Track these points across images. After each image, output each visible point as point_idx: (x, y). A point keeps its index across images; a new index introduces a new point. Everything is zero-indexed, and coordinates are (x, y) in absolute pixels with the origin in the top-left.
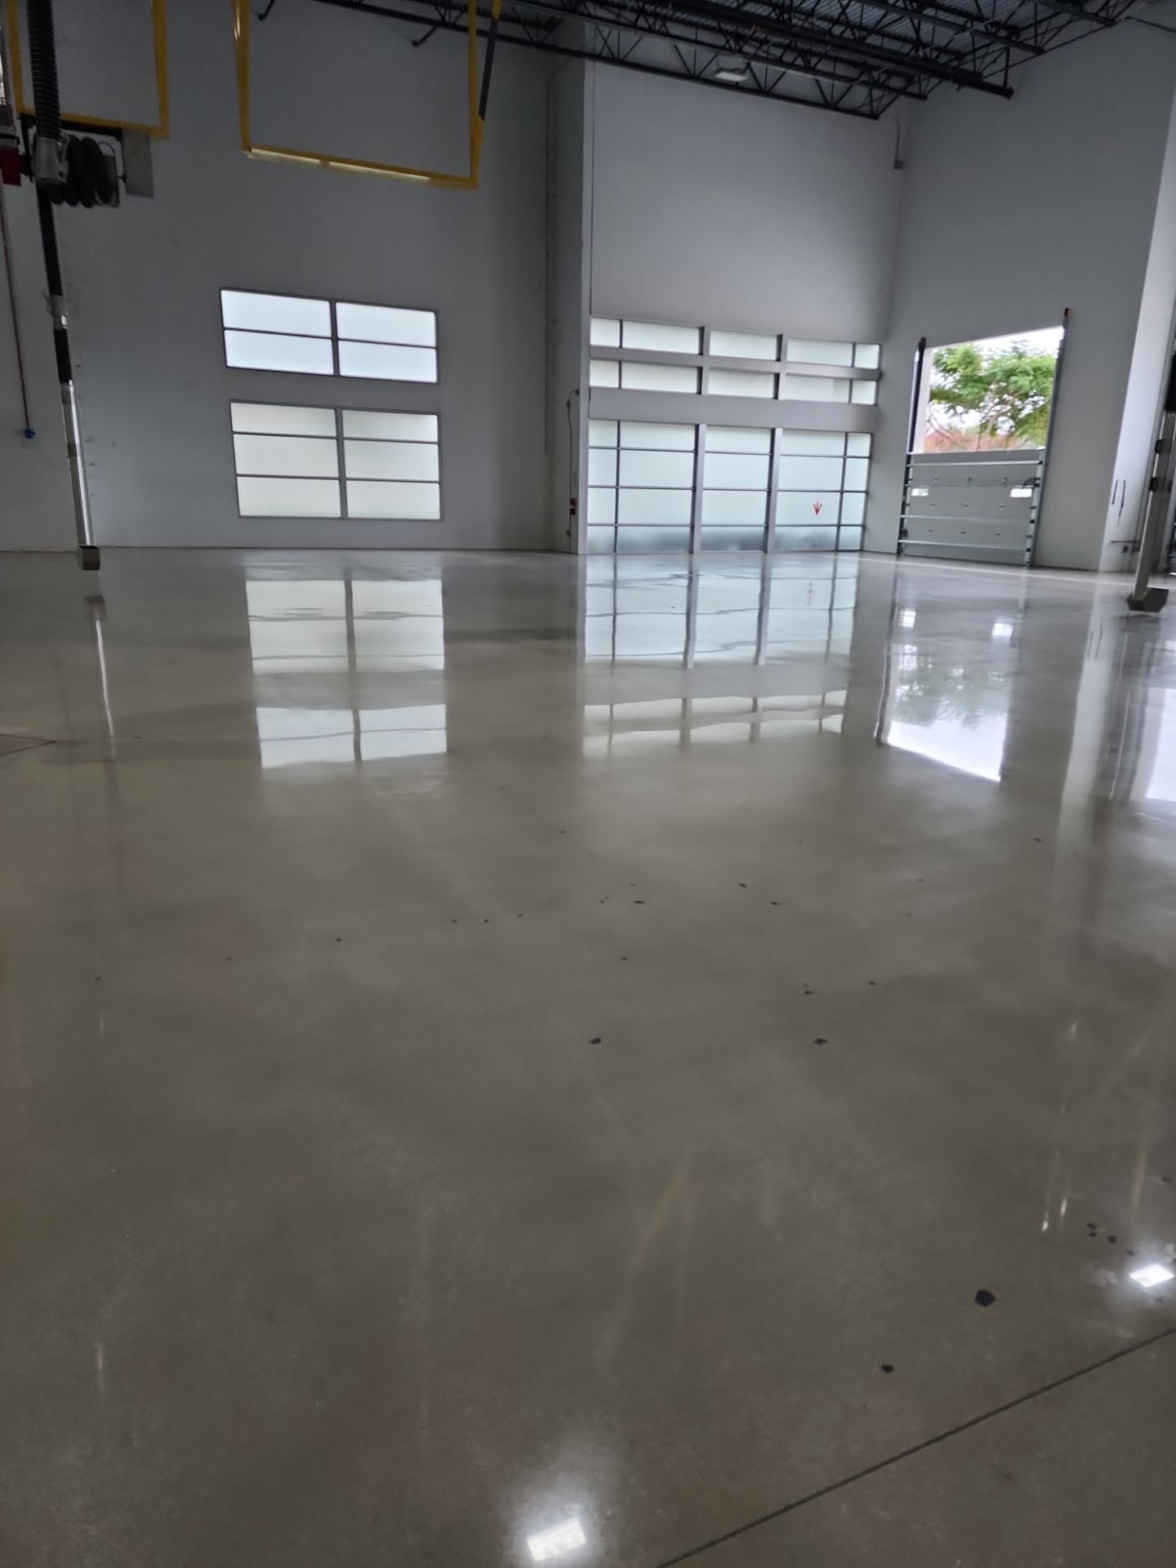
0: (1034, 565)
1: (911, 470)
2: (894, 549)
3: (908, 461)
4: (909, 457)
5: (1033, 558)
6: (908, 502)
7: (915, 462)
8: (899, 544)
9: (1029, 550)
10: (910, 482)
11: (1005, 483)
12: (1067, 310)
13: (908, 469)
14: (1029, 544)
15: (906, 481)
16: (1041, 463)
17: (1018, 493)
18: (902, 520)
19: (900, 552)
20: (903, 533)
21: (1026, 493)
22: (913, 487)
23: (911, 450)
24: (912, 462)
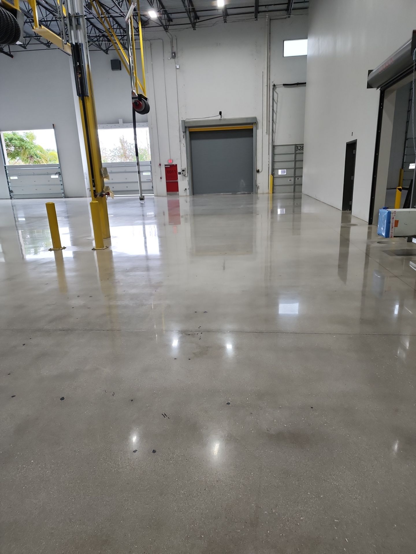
0: (66, 197)
1: (7, 171)
2: (10, 197)
3: (5, 168)
4: (5, 166)
5: (65, 195)
6: (9, 181)
7: (8, 168)
8: (10, 195)
9: (63, 193)
10: (8, 175)
11: (48, 174)
12: (53, 125)
13: (6, 170)
14: (62, 191)
15: (7, 175)
16: (59, 168)
17: (53, 177)
18: (9, 187)
19: (11, 198)
20: (11, 192)
21: (57, 176)
22: (10, 176)
23: (5, 164)
24: (7, 168)
